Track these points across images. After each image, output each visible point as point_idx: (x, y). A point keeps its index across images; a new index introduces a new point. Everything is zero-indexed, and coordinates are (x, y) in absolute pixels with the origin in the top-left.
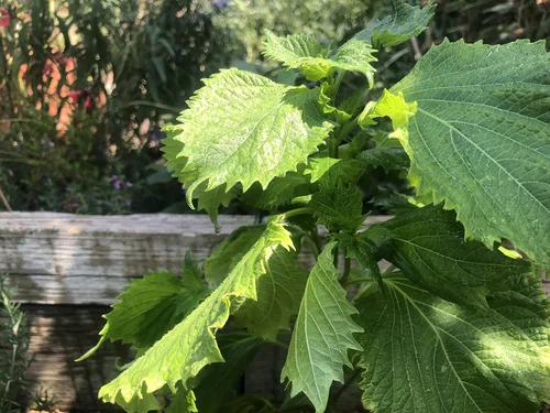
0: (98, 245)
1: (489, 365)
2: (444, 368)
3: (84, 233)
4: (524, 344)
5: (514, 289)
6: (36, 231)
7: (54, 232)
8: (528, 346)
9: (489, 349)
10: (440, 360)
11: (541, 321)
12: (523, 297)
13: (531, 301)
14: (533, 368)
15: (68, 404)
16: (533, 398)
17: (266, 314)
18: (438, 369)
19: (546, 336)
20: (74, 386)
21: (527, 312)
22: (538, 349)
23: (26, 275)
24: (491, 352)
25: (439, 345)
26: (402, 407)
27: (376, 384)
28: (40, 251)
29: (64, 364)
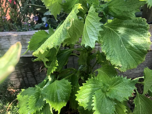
0: (23, 39)
1: (133, 44)
2: (122, 46)
3: (18, 36)
4: (142, 38)
5: (139, 23)
6: (4, 36)
7: (10, 36)
8: (143, 38)
9: (133, 40)
10: (121, 44)
11: (146, 31)
12: (142, 25)
13: (144, 26)
14: (145, 43)
15: (18, 86)
16: (145, 50)
17: (73, 36)
18: (120, 46)
19: (148, 35)
20: (20, 81)
21: (143, 29)
22: (146, 38)
23: (3, 49)
24: (134, 41)
25: (120, 39)
26: (112, 53)
27: (105, 46)
28: (6, 42)
29: (16, 75)
